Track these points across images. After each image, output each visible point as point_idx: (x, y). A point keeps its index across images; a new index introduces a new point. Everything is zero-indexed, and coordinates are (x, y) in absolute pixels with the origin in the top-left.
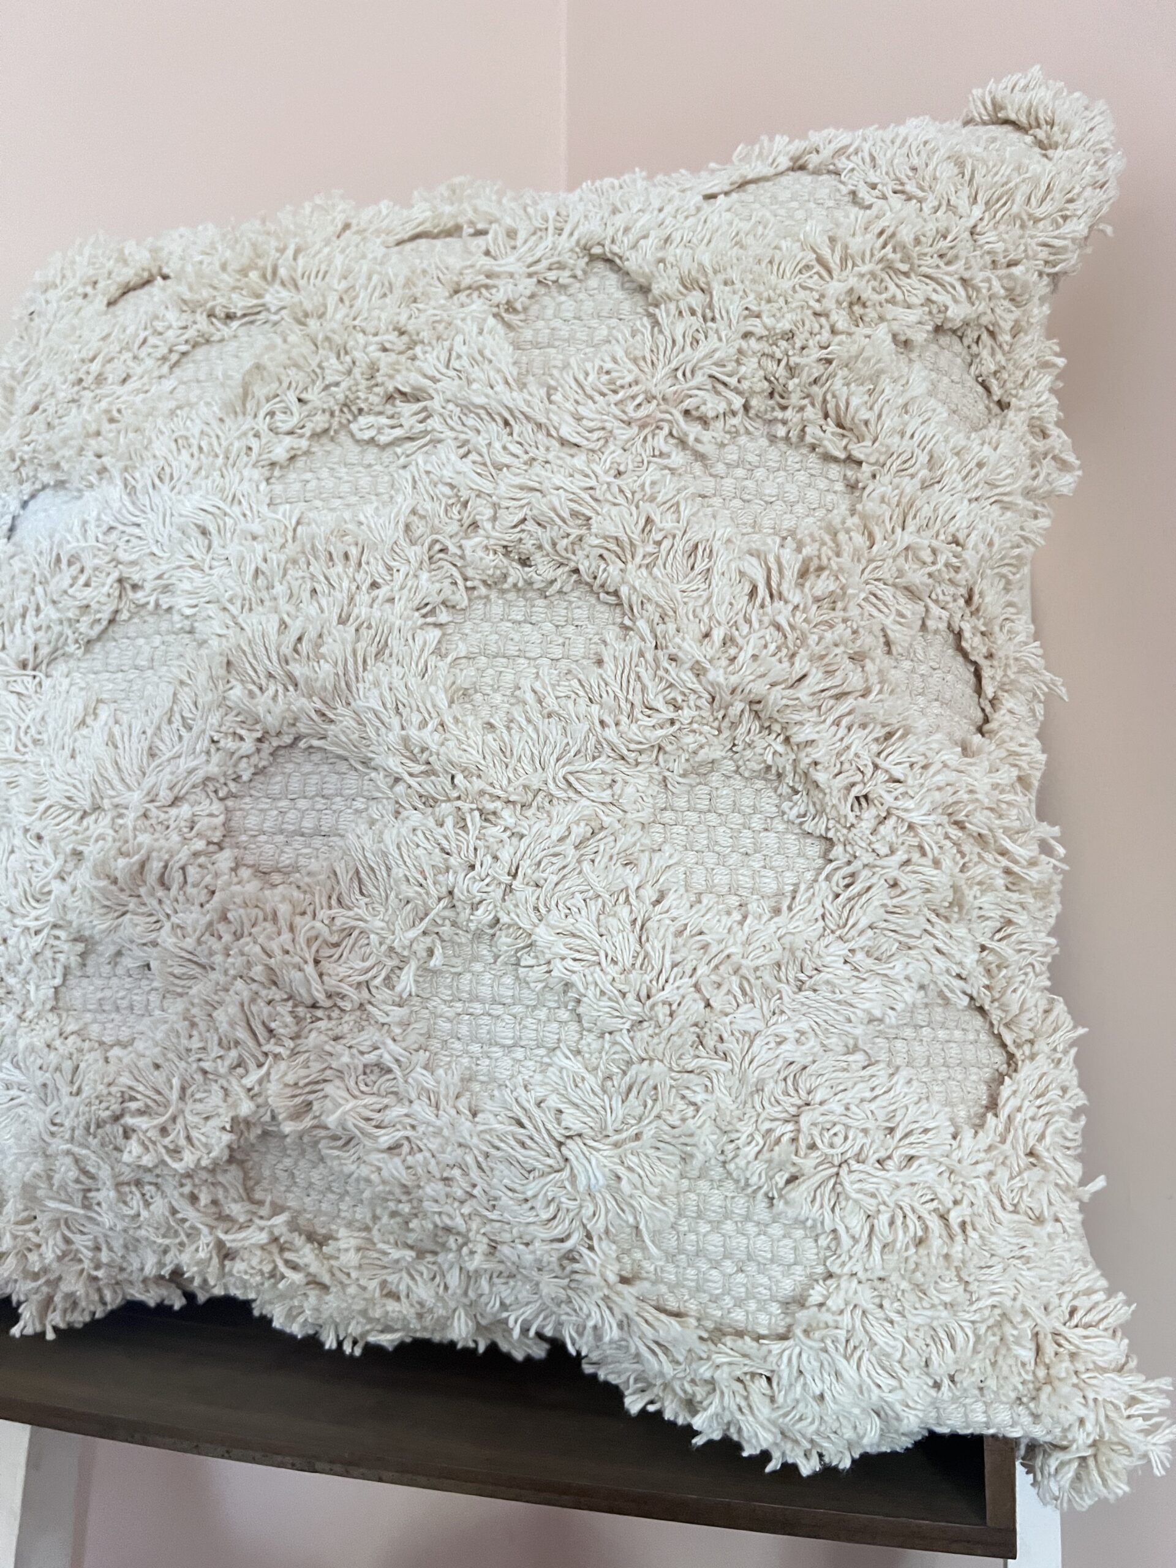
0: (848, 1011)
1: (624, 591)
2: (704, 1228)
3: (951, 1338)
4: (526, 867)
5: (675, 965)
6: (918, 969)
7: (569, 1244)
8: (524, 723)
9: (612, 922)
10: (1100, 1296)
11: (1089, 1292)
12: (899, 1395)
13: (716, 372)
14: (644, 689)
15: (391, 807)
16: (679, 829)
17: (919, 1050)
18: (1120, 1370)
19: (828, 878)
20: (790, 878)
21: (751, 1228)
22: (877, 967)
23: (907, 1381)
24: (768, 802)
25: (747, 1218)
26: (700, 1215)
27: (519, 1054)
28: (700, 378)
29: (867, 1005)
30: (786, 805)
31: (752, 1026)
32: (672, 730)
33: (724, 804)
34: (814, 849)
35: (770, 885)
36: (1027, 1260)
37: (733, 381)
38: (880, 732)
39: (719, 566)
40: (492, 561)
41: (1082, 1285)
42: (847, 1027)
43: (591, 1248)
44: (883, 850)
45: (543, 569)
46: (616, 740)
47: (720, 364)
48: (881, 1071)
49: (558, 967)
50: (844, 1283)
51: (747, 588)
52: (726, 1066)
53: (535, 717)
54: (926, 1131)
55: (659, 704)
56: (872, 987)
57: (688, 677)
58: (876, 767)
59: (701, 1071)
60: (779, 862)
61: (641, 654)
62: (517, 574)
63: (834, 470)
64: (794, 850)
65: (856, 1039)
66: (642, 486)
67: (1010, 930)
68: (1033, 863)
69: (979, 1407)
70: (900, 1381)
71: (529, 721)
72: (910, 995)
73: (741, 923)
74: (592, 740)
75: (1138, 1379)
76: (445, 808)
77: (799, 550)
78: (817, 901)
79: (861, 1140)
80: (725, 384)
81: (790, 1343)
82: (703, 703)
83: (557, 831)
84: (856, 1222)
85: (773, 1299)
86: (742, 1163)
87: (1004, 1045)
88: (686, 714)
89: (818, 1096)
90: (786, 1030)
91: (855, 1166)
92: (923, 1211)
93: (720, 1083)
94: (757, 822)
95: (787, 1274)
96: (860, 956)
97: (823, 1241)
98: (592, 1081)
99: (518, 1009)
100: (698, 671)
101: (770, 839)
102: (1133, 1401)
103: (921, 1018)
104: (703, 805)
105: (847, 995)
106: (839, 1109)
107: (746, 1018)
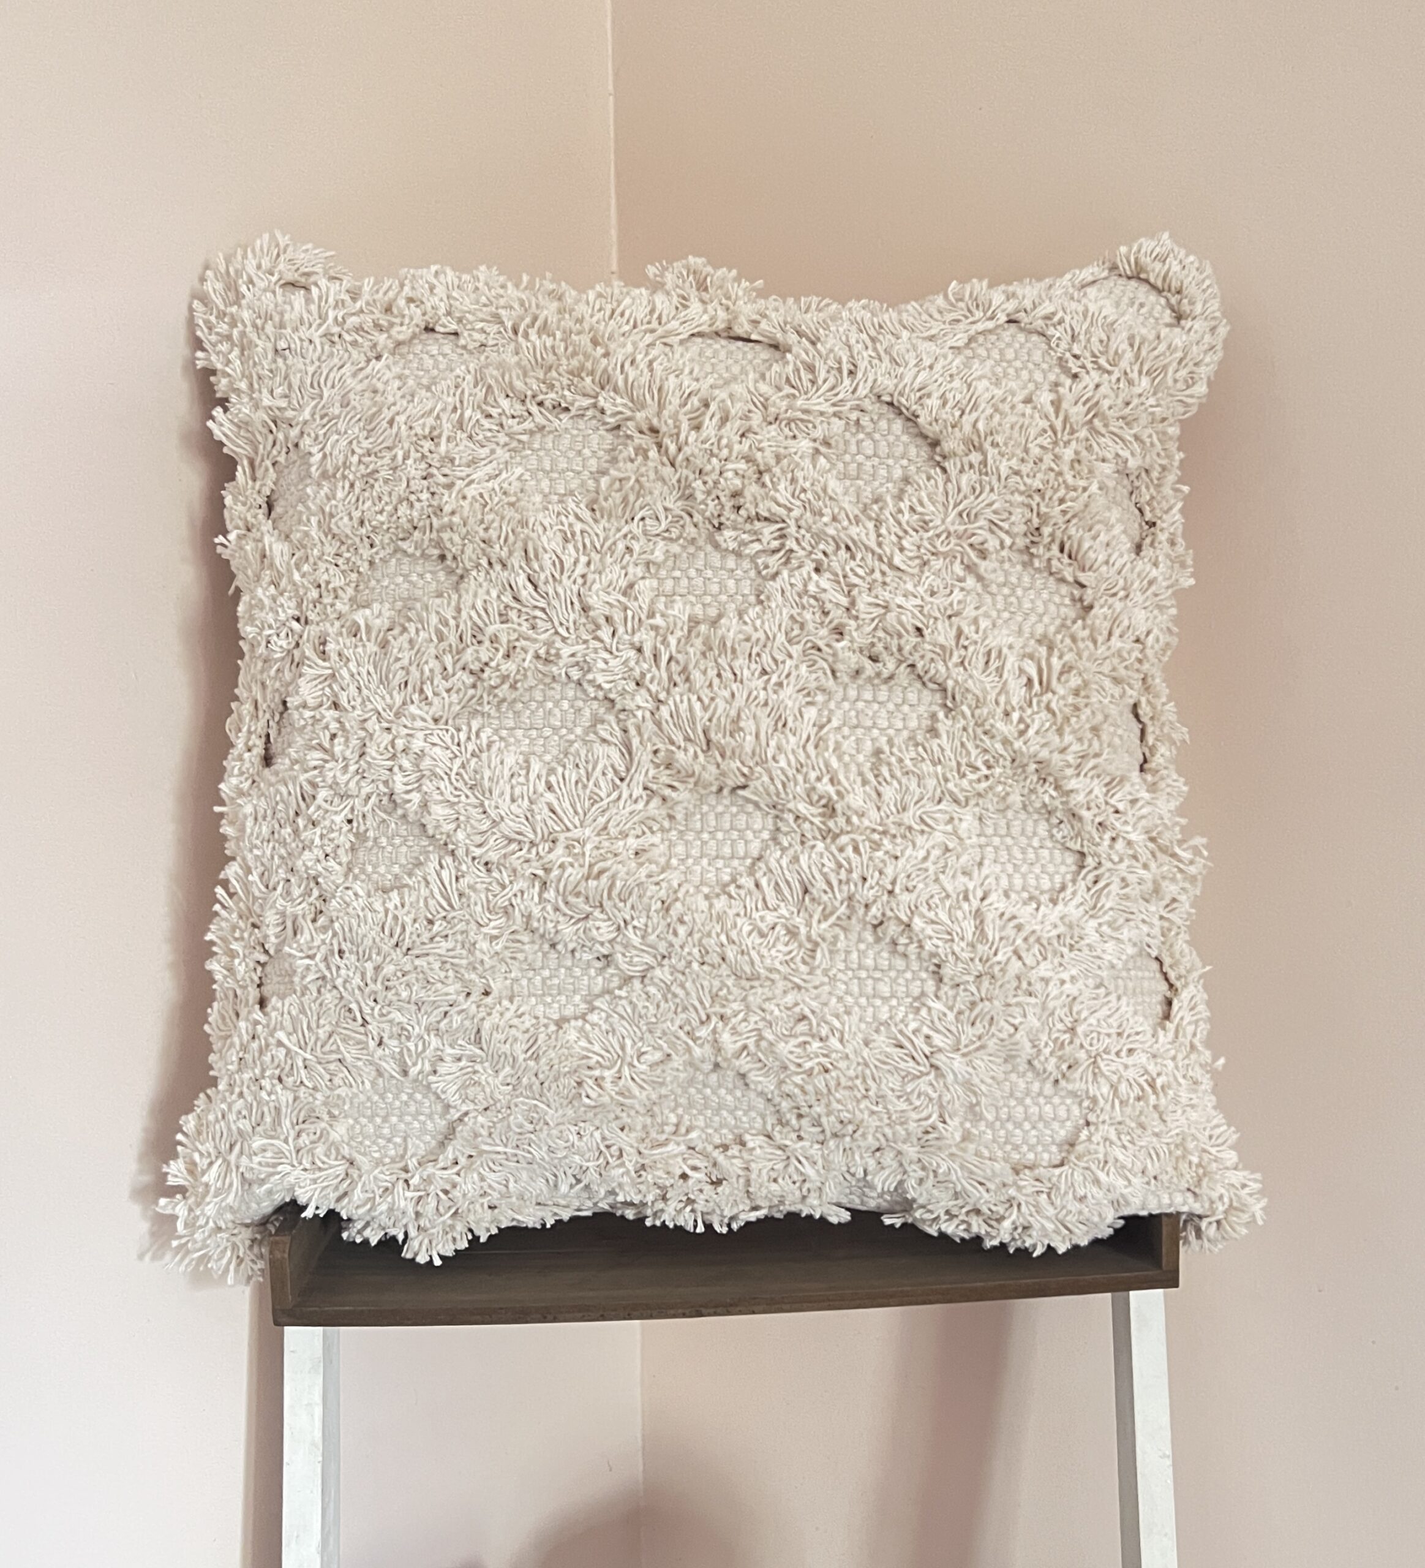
0: (1099, 962)
1: (950, 683)
2: (1013, 1103)
3: (1157, 1155)
4: (902, 880)
5: (1001, 939)
6: (1134, 934)
7: (930, 1121)
8: (889, 778)
9: (959, 914)
10: (1225, 1127)
11: (1217, 1126)
12: (1130, 1190)
13: (994, 518)
14: (968, 753)
15: (798, 839)
16: (990, 849)
17: (1130, 985)
18: (1235, 1169)
19: (1084, 879)
20: (1058, 879)
21: (1042, 1100)
22: (1115, 934)
23: (1134, 1180)
24: (1042, 828)
25: (1040, 1094)
26: (1012, 1095)
27: (894, 1002)
28: (982, 522)
29: (1109, 957)
30: (1055, 831)
31: (1048, 974)
32: (989, 783)
33: (1016, 830)
34: (1070, 859)
35: (1046, 884)
36: (1193, 1106)
37: (1005, 525)
38: (1108, 779)
39: (1008, 666)
40: (854, 660)
41: (1215, 1122)
42: (1099, 972)
43: (944, 1122)
44: (1116, 859)
45: (890, 665)
46: (955, 790)
47: (995, 512)
48: (1113, 997)
49: (928, 946)
50: (1101, 1127)
51: (1024, 680)
52: (1032, 1000)
53: (898, 774)
54: (1137, 1033)
55: (979, 764)
56: (1110, 946)
57: (999, 746)
58: (1107, 803)
59: (1018, 1004)
60: (1051, 869)
61: (965, 729)
62: (869, 668)
63: (1064, 589)
64: (1059, 860)
65: (1102, 979)
66: (951, 604)
67: (1175, 905)
68: (1192, 862)
69: (1166, 1196)
70: (1129, 1181)
71: (892, 776)
72: (1131, 950)
73: (1037, 909)
74: (939, 790)
75: (1246, 1173)
76: (844, 839)
77: (1060, 657)
78: (1080, 893)
79: (1107, 1041)
80: (1001, 528)
81: (1065, 1168)
82: (1008, 763)
83: (922, 854)
84: (1105, 1089)
85: (1053, 1143)
86: (1042, 1058)
87: (1167, 979)
88: (998, 771)
89: (1083, 1016)
90: (1065, 976)
91: (1105, 1056)
92: (1141, 1080)
93: (1030, 1011)
94: (1036, 843)
95: (1062, 1127)
96: (1105, 928)
97: (1086, 1104)
98: (951, 1016)
99: (893, 974)
100: (1006, 742)
101: (1045, 853)
102: (1244, 1186)
103: (1131, 965)
104: (1003, 832)
105: (1099, 953)
106: (1094, 1022)
107: (1044, 970)
